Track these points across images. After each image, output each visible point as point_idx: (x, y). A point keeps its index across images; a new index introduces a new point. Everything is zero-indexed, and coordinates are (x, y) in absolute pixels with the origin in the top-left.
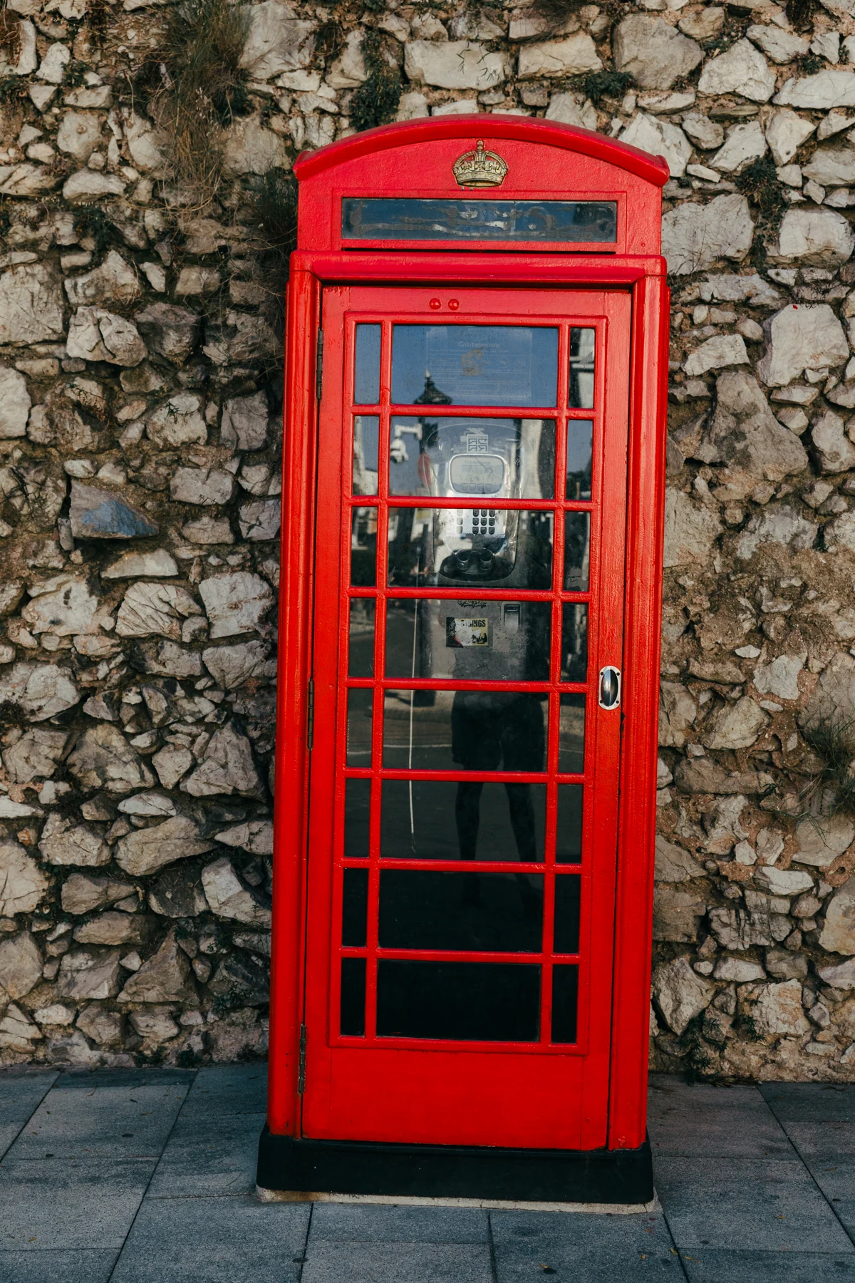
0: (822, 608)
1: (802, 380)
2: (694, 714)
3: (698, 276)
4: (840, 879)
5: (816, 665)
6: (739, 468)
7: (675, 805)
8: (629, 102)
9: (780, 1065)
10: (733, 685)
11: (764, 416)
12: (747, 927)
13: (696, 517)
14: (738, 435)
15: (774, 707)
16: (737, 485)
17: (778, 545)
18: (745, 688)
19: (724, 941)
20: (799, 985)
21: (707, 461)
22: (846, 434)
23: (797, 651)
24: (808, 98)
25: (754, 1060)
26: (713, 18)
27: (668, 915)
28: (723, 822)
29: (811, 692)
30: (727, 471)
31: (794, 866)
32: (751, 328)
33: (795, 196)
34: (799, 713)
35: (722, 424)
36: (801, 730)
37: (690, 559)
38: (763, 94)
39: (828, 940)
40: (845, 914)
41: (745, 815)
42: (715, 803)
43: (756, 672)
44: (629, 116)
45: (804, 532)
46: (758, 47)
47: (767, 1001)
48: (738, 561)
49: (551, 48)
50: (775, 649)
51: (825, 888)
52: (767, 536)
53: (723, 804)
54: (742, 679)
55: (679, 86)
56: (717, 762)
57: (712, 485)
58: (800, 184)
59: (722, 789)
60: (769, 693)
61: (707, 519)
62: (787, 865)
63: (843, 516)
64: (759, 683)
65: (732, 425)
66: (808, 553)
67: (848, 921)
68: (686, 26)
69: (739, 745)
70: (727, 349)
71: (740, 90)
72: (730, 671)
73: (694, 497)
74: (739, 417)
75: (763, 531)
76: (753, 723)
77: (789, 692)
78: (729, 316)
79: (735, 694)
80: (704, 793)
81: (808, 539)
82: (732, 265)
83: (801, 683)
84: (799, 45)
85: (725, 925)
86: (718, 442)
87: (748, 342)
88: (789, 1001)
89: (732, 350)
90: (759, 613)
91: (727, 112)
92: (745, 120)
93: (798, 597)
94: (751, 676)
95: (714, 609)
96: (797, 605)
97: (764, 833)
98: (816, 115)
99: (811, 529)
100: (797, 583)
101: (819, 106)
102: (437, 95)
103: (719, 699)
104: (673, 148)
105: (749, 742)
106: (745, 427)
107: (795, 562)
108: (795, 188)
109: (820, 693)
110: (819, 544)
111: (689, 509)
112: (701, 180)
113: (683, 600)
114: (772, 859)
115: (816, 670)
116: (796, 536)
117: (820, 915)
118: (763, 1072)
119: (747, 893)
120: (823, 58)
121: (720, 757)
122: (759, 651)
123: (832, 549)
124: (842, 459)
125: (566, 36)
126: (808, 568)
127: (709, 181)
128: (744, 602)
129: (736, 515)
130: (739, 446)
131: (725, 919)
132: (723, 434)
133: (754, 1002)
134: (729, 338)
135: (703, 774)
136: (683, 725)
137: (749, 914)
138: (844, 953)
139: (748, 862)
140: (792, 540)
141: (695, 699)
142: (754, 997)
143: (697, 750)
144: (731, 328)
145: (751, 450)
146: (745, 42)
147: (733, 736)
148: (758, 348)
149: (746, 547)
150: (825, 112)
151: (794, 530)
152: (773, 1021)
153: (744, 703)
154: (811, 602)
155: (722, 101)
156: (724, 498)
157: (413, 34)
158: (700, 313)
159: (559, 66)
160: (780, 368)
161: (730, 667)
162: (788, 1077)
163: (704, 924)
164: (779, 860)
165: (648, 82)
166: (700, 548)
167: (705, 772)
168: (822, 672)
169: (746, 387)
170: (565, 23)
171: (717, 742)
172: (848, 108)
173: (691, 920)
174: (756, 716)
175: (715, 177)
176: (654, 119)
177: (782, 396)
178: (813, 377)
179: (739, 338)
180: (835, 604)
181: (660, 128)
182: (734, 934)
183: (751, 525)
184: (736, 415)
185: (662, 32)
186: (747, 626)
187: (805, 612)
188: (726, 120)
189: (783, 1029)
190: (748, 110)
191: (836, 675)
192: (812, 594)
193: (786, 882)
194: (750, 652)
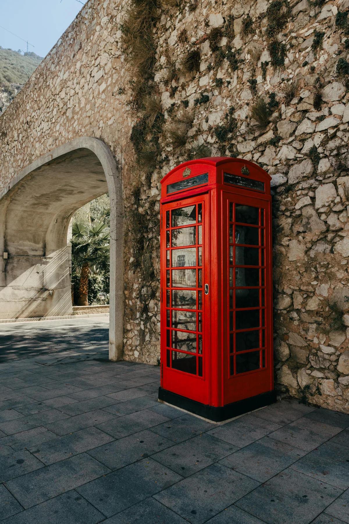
0: (333, 270)
1: (324, 206)
2: (302, 300)
3: (298, 183)
4: (342, 351)
5: (333, 287)
6: (309, 232)
7: (299, 325)
8: (280, 144)
9: (328, 404)
10: (311, 292)
11: (315, 217)
12: (318, 362)
13: (300, 247)
14: (308, 223)
15: (322, 298)
16: (309, 237)
17: (320, 253)
18: (314, 293)
19: (312, 365)
20: (333, 381)
21: (301, 231)
22: (338, 219)
23: (327, 283)
24: (321, 128)
25: (321, 401)
26: (298, 115)
27: (299, 355)
28: (310, 331)
29: (332, 295)
30: (306, 234)
31: (329, 345)
32: (311, 194)
33: (321, 155)
34: (328, 300)
35: (304, 221)
36: (329, 305)
37: (299, 258)
38: (311, 131)
39: (340, 369)
40: (345, 361)
41: (317, 329)
42: (308, 325)
43: (316, 289)
44: (281, 147)
45: (327, 248)
46: (308, 119)
47: (324, 384)
48: (311, 258)
49: (265, 136)
50: (321, 282)
51: (338, 353)
52: (317, 250)
53: (310, 326)
54: (313, 291)
55: (291, 135)
56: (309, 314)
57: (304, 238)
58: (323, 151)
59: (310, 322)
60: (320, 295)
61: (303, 247)
62: (327, 345)
63: (337, 243)
64: (317, 292)
65: (307, 221)
66: (328, 254)
67: (345, 364)
68: (292, 119)
69: (313, 309)
70: (305, 200)
71: (305, 132)
72: (311, 289)
73: (299, 241)
74: (309, 218)
75: (316, 249)
76: (317, 303)
77: (325, 294)
78: (306, 192)
79: (312, 295)
80: (306, 322)
81: (328, 251)
82: (308, 178)
83: (328, 292)
84: (319, 114)
85: (313, 360)
86: (303, 226)
87: (311, 198)
88: (330, 385)
89: (307, 200)
90: (317, 272)
91: (303, 138)
92: (308, 139)
93: (327, 266)
94: (315, 289)
95: (306, 271)
96: (327, 269)
97: (321, 335)
98: (325, 131)
99: (329, 247)
100: (326, 263)
101: (324, 129)
102: (244, 155)
103: (308, 297)
104: (291, 152)
105: (316, 308)
106: (310, 221)
107: (325, 257)
108: (322, 153)
109: (334, 295)
110: (332, 251)
111: (298, 245)
112: (299, 158)
113: (298, 269)
114: (322, 343)
115: (332, 288)
116: (325, 250)
117: (337, 361)
118: (323, 405)
119: (318, 352)
120: (325, 116)
121: (309, 312)
122: (317, 283)
123: (335, 253)
124: (336, 226)
125: (267, 132)
126: (329, 259)
127: (301, 157)
128: (313, 269)
129: (309, 245)
130: (309, 226)
131: (312, 358)
132: (304, 224)
133: (321, 384)
134: (306, 198)
135: (305, 317)
136: (300, 303)
137: (318, 357)
138: (345, 373)
139: (317, 343)
140: (324, 251)
141: (302, 296)
142: (321, 382)
143: (303, 310)
144: (306, 195)
145: (312, 227)
146: (306, 119)
147: (312, 307)
148: (313, 199)
149: (312, 254)
150: (327, 130)
151: (324, 248)
152: (326, 390)
153: (314, 298)
154: (330, 268)
155: (302, 136)
156: (306, 241)
157: (238, 142)
158: (299, 193)
159: (266, 140)
160: (318, 204)
161: (310, 287)
162: (330, 408)
163: (308, 358)
164: (324, 343)
165: (284, 137)
166: (302, 255)
167: (306, 317)
168: (334, 289)
169: (309, 210)
170: (266, 128)
171: (308, 308)
172: (333, 127)
173: (305, 358)
174: (318, 302)
175: (302, 156)
176: (286, 146)
177: (319, 211)
178: (327, 204)
179: (308, 197)
180: (336, 268)
181: (288, 148)
182: (315, 363)
183: (313, 248)
184: (307, 218)
185: (285, 123)
186: (314, 276)
187: (329, 271)
188: (303, 141)
189: (328, 393)
190: (309, 136)
191: (338, 289)
192: (330, 266)
193: (326, 350)
194: (315, 283)
